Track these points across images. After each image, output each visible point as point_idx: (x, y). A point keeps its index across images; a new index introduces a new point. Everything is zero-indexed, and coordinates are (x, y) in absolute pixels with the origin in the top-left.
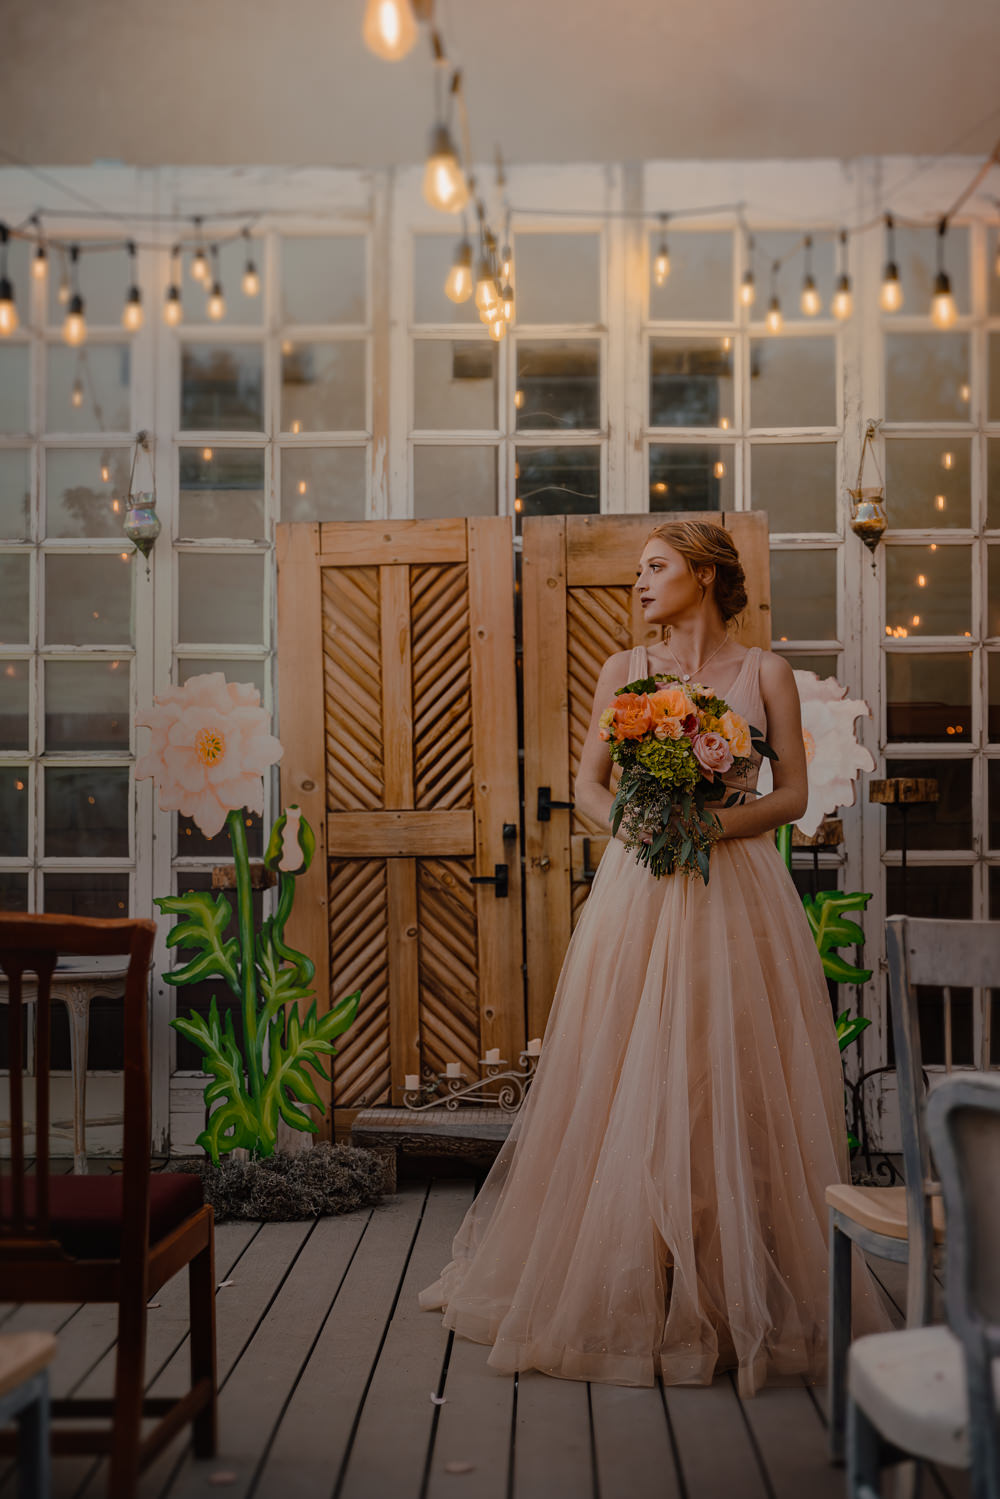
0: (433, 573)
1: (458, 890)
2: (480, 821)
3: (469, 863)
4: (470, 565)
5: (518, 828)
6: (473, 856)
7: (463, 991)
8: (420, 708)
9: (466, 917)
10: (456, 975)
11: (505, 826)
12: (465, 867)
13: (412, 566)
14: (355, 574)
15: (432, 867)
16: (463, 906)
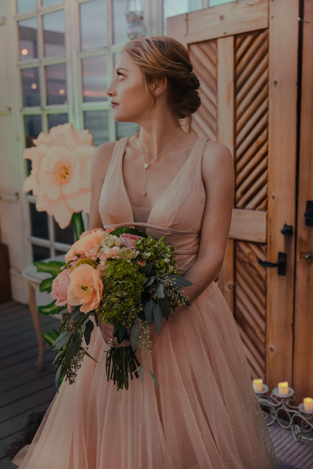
0: (249, 39)
1: (256, 265)
2: (270, 221)
3: (264, 248)
4: (271, 31)
5: (294, 228)
6: (265, 244)
7: (258, 331)
8: (239, 138)
9: (261, 284)
10: (254, 320)
11: (285, 226)
12: (261, 250)
13: (236, 36)
14: (204, 47)
15: (242, 246)
16: (260, 276)
